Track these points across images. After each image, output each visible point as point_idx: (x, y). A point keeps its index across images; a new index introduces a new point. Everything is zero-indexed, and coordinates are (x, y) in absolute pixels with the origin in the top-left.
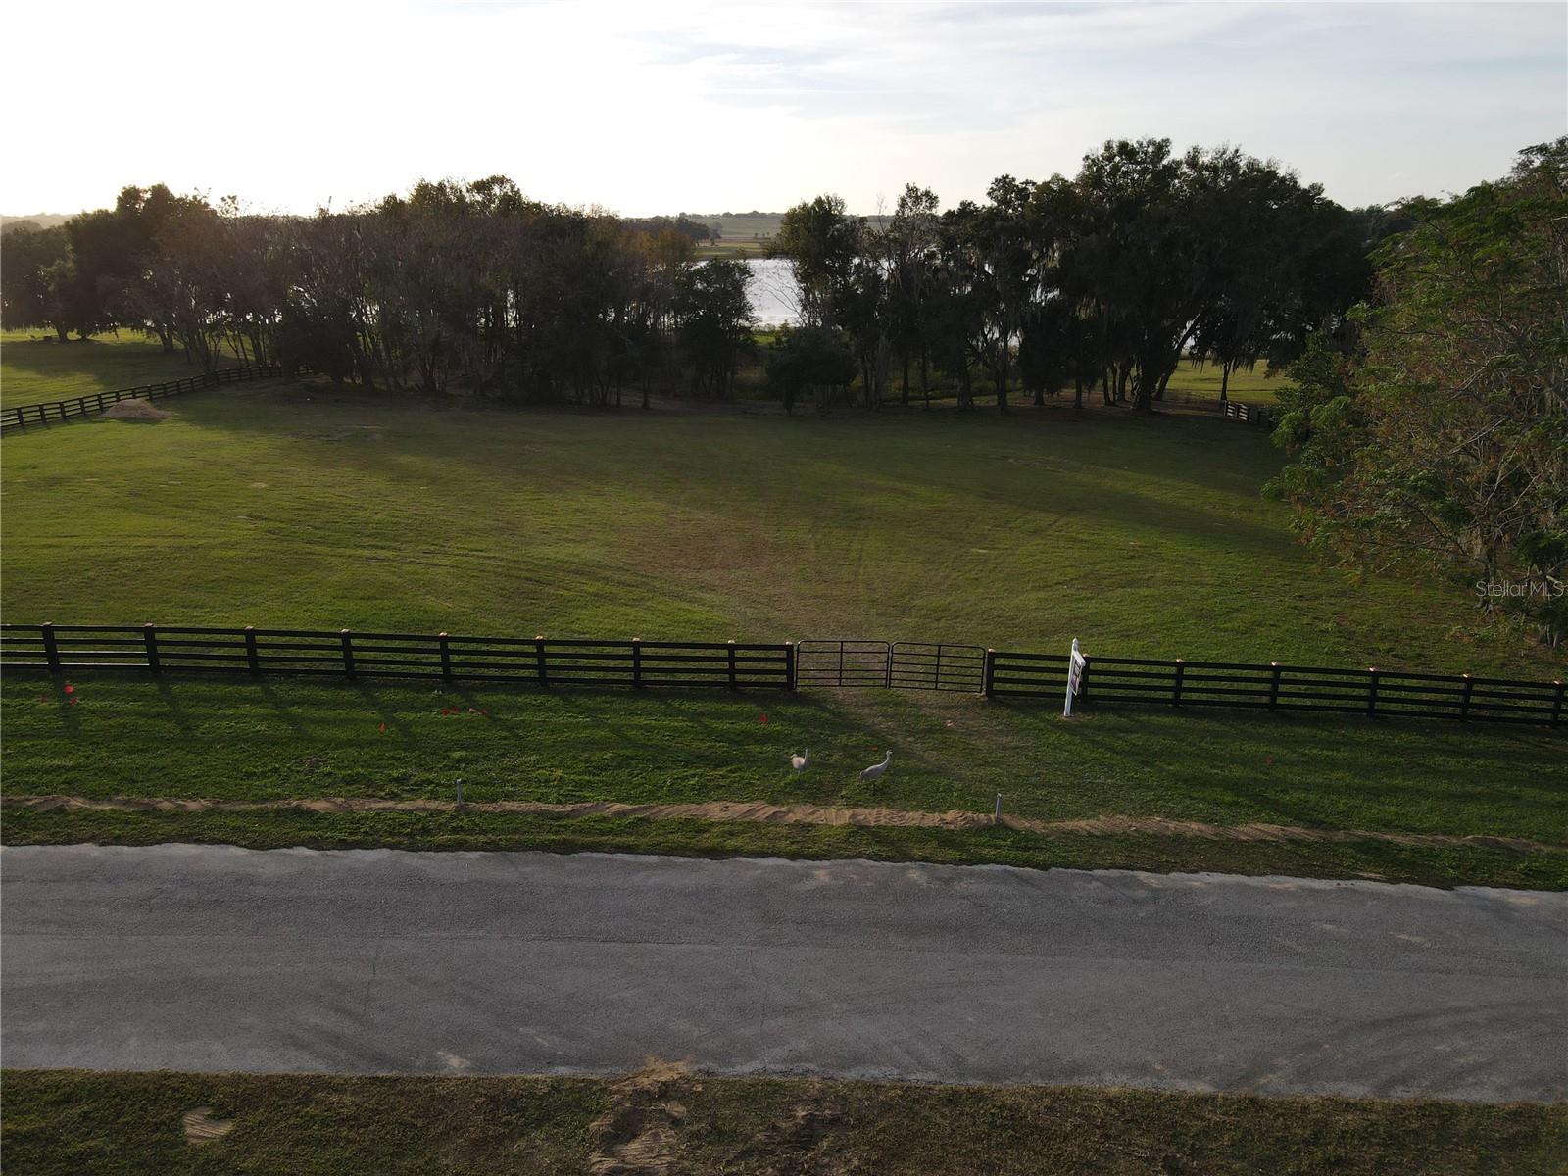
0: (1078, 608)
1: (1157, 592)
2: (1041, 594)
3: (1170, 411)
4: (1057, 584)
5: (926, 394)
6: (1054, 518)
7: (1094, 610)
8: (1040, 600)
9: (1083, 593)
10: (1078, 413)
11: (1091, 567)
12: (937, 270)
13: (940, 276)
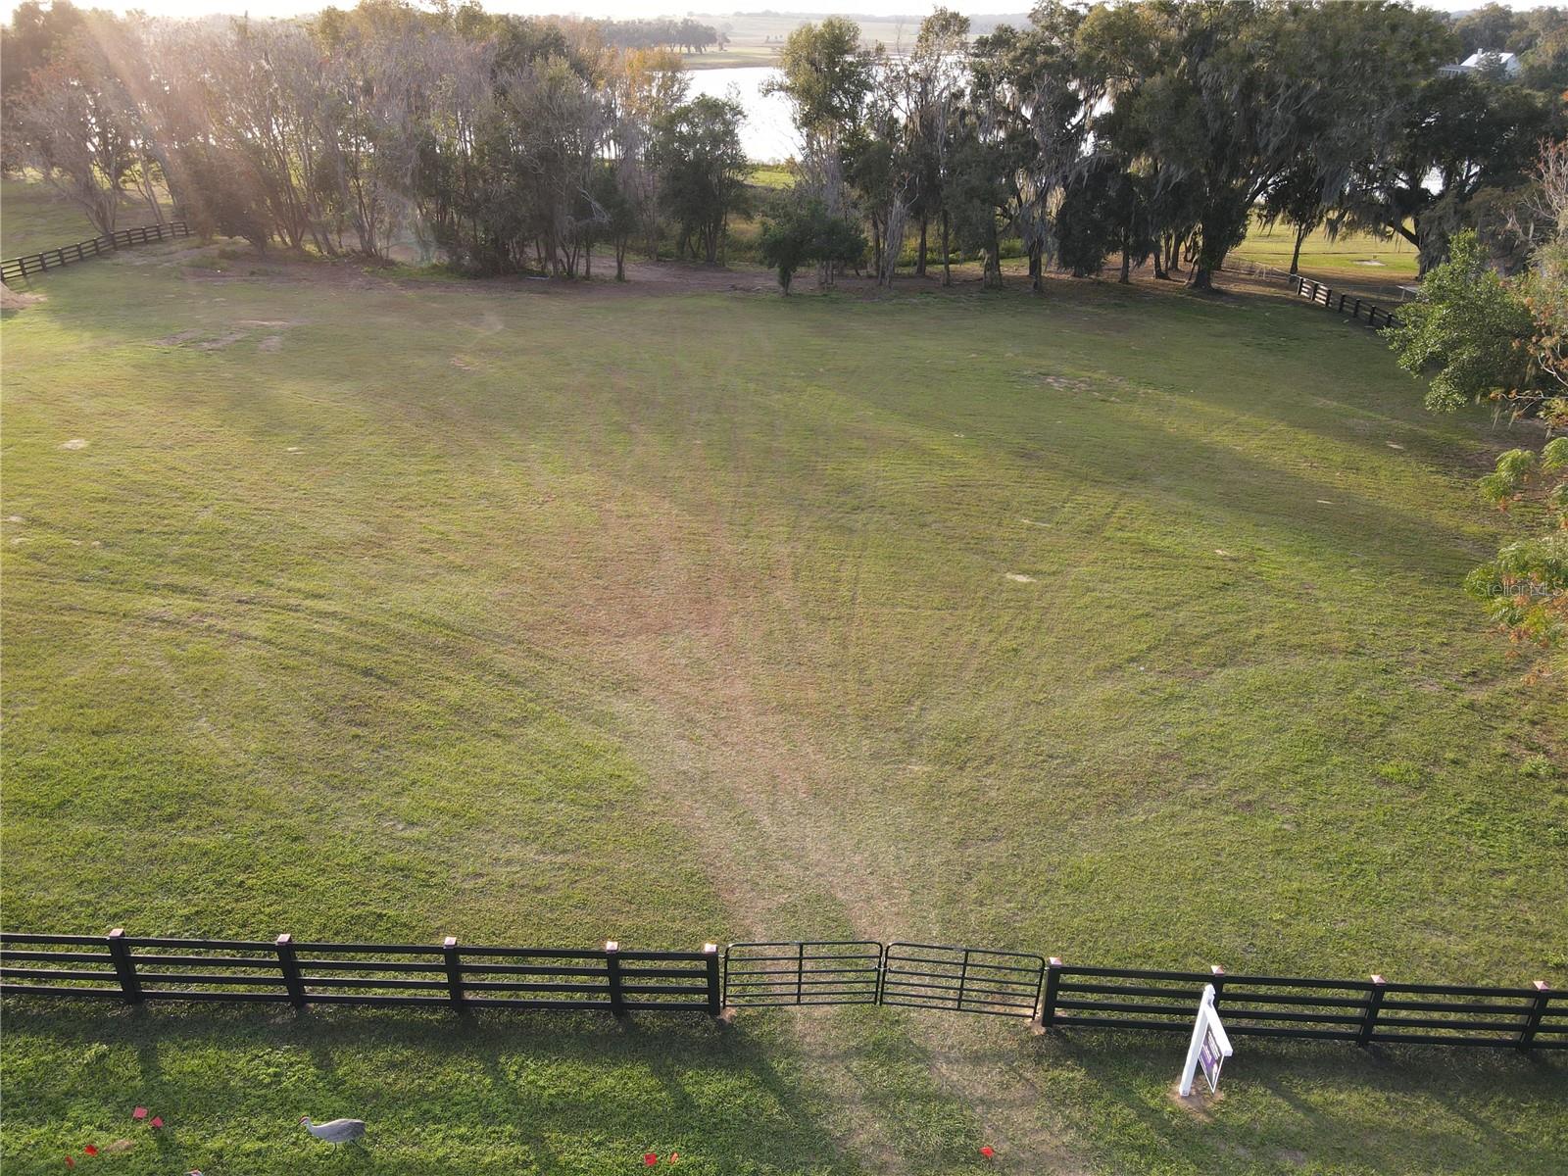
0: (1165, 725)
2: (1110, 689)
3: (1234, 288)
4: (1132, 660)
5: (947, 257)
6: (1110, 499)
9: (1169, 685)
10: (1126, 294)
12: (964, 113)
13: (967, 120)
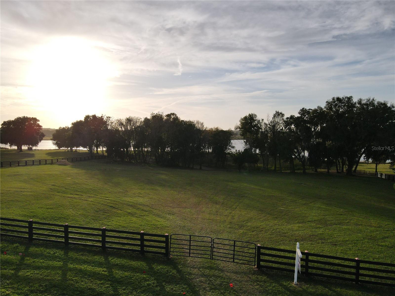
0: (315, 231)
1: (350, 228)
2: (301, 225)
3: (359, 175)
5: (281, 169)
6: (313, 201)
7: (322, 233)
8: (299, 227)
9: (318, 226)
10: (328, 175)
11: (323, 217)
